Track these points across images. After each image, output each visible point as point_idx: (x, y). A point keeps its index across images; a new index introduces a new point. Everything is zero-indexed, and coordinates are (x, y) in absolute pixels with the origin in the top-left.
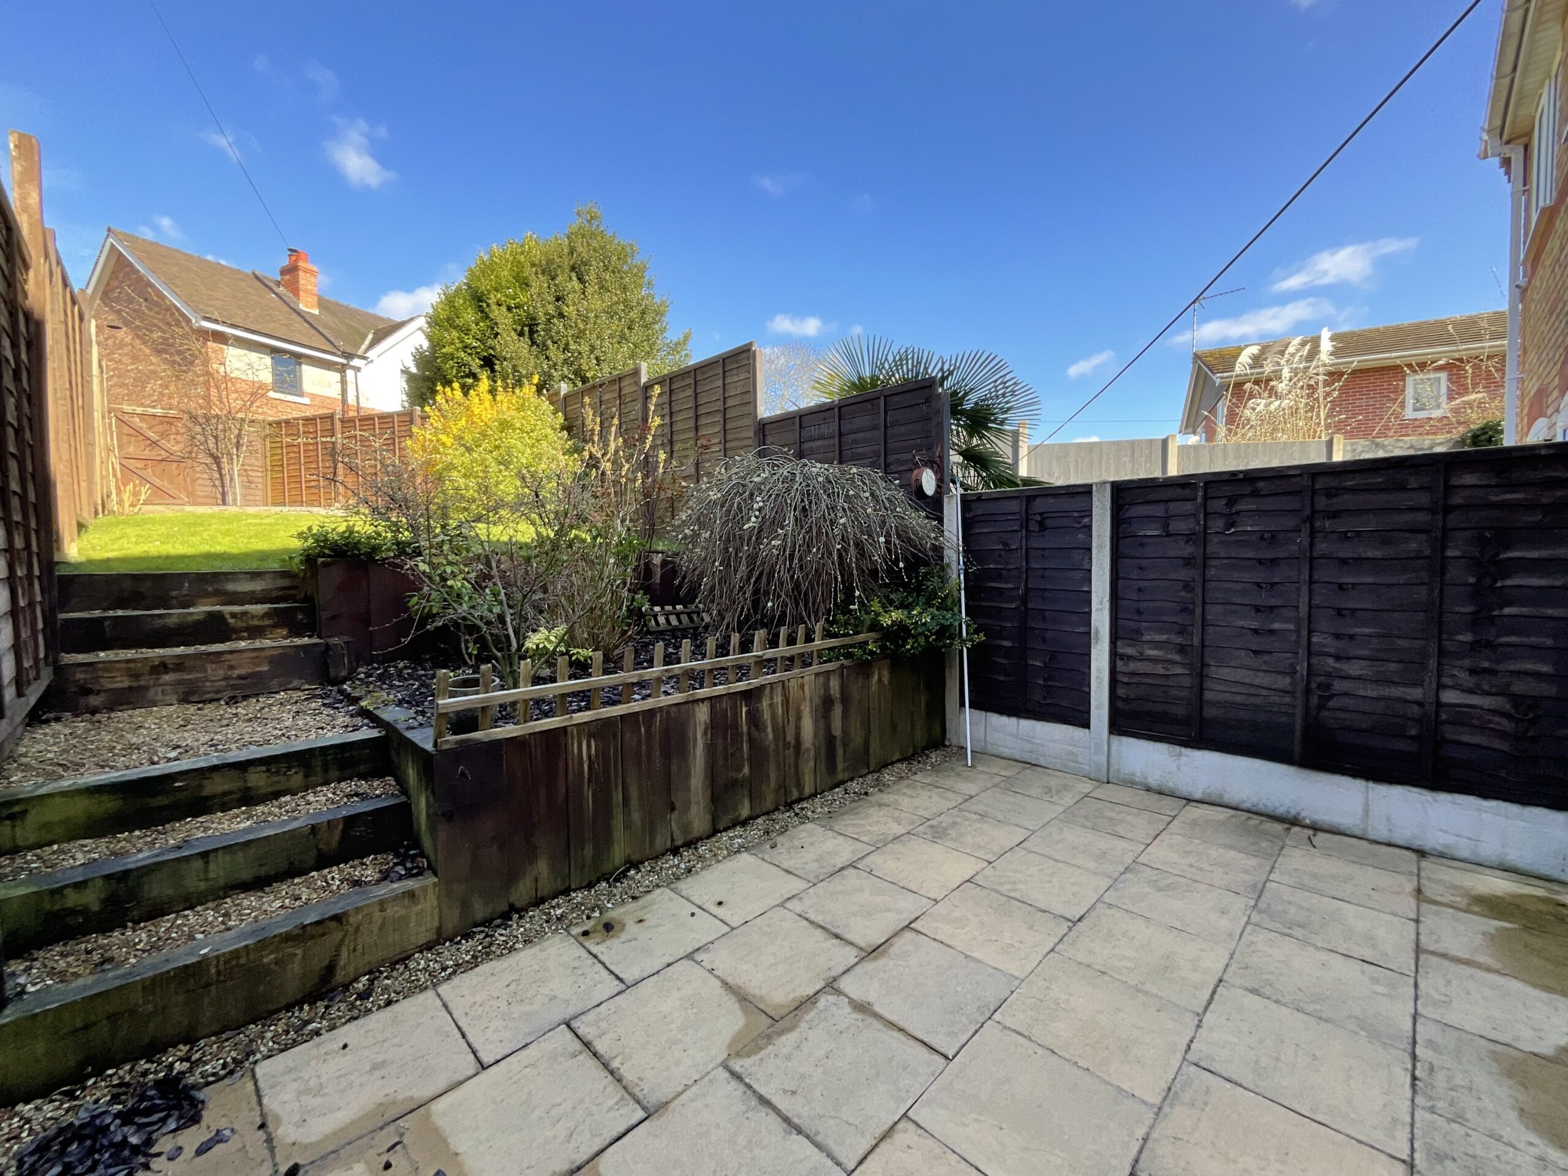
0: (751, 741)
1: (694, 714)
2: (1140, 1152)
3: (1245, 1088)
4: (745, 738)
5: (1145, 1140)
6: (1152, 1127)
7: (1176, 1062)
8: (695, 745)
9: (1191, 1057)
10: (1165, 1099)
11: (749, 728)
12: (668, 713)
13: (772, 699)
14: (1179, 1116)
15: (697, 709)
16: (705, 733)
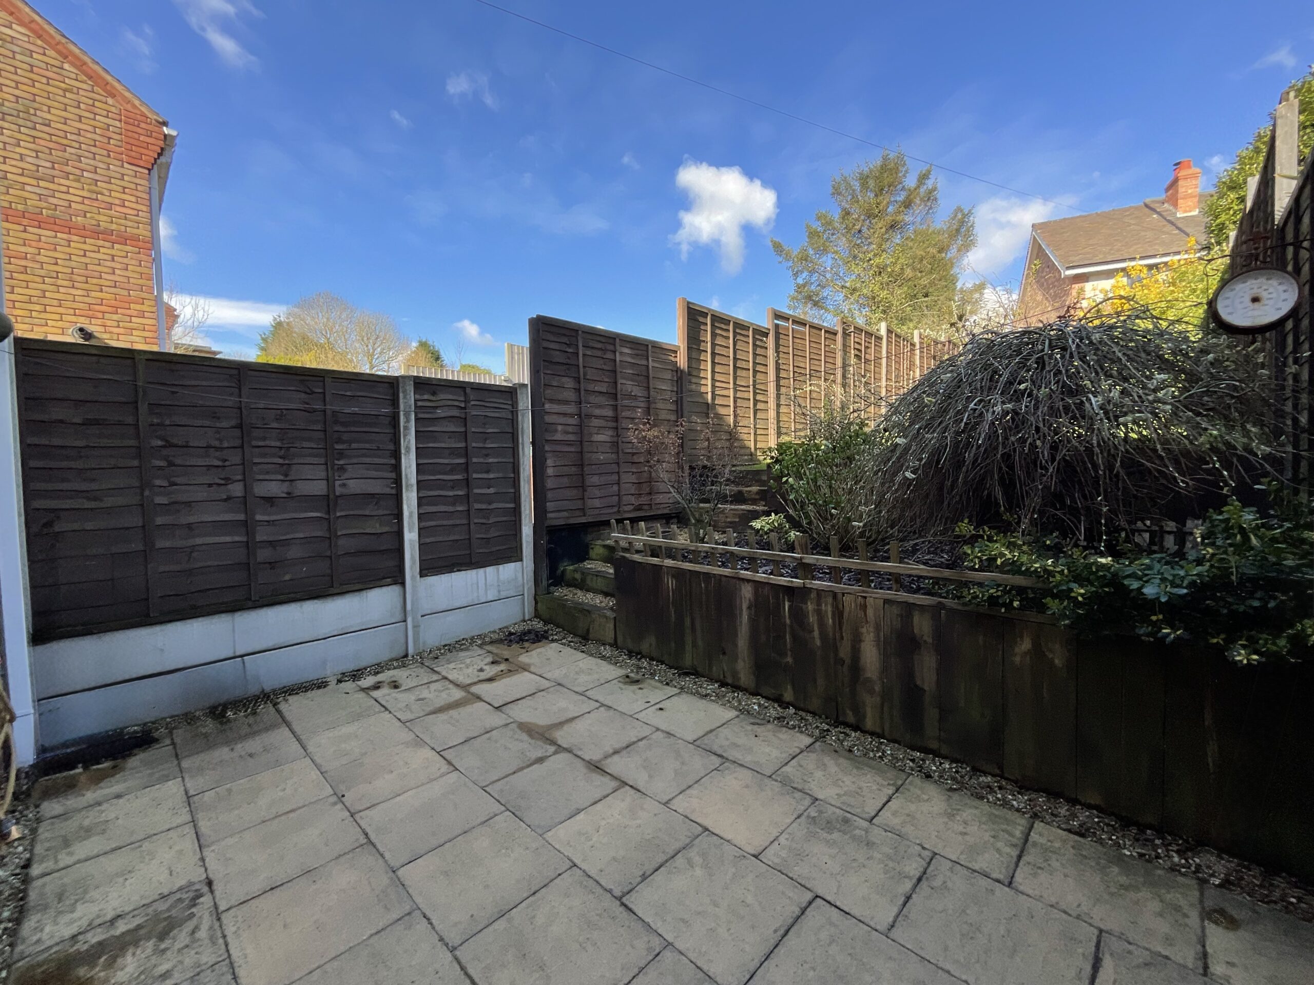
0: (795, 637)
1: (740, 590)
2: (378, 850)
3: (372, 935)
4: (788, 629)
5: (382, 855)
6: (386, 862)
7: (419, 900)
8: (741, 614)
9: (417, 913)
10: (399, 879)
11: (791, 622)
12: (720, 580)
13: (819, 604)
14: (384, 879)
15: (743, 587)
16: (749, 608)
